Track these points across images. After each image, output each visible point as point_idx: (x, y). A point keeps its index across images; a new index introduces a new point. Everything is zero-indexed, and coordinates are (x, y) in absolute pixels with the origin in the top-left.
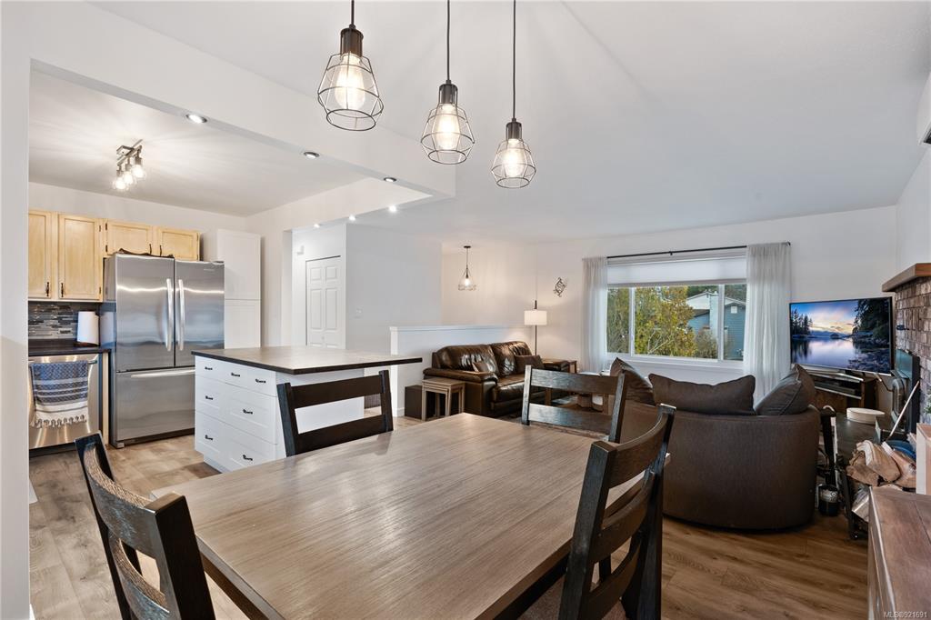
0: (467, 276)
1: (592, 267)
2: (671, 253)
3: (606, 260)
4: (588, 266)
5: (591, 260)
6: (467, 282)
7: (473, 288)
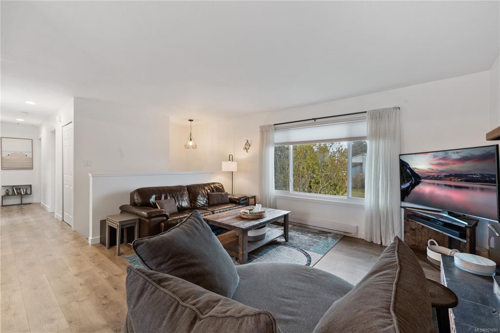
0: (191, 140)
1: (265, 131)
2: (315, 119)
3: (273, 127)
4: (262, 131)
5: (264, 126)
6: (191, 143)
7: (194, 147)
